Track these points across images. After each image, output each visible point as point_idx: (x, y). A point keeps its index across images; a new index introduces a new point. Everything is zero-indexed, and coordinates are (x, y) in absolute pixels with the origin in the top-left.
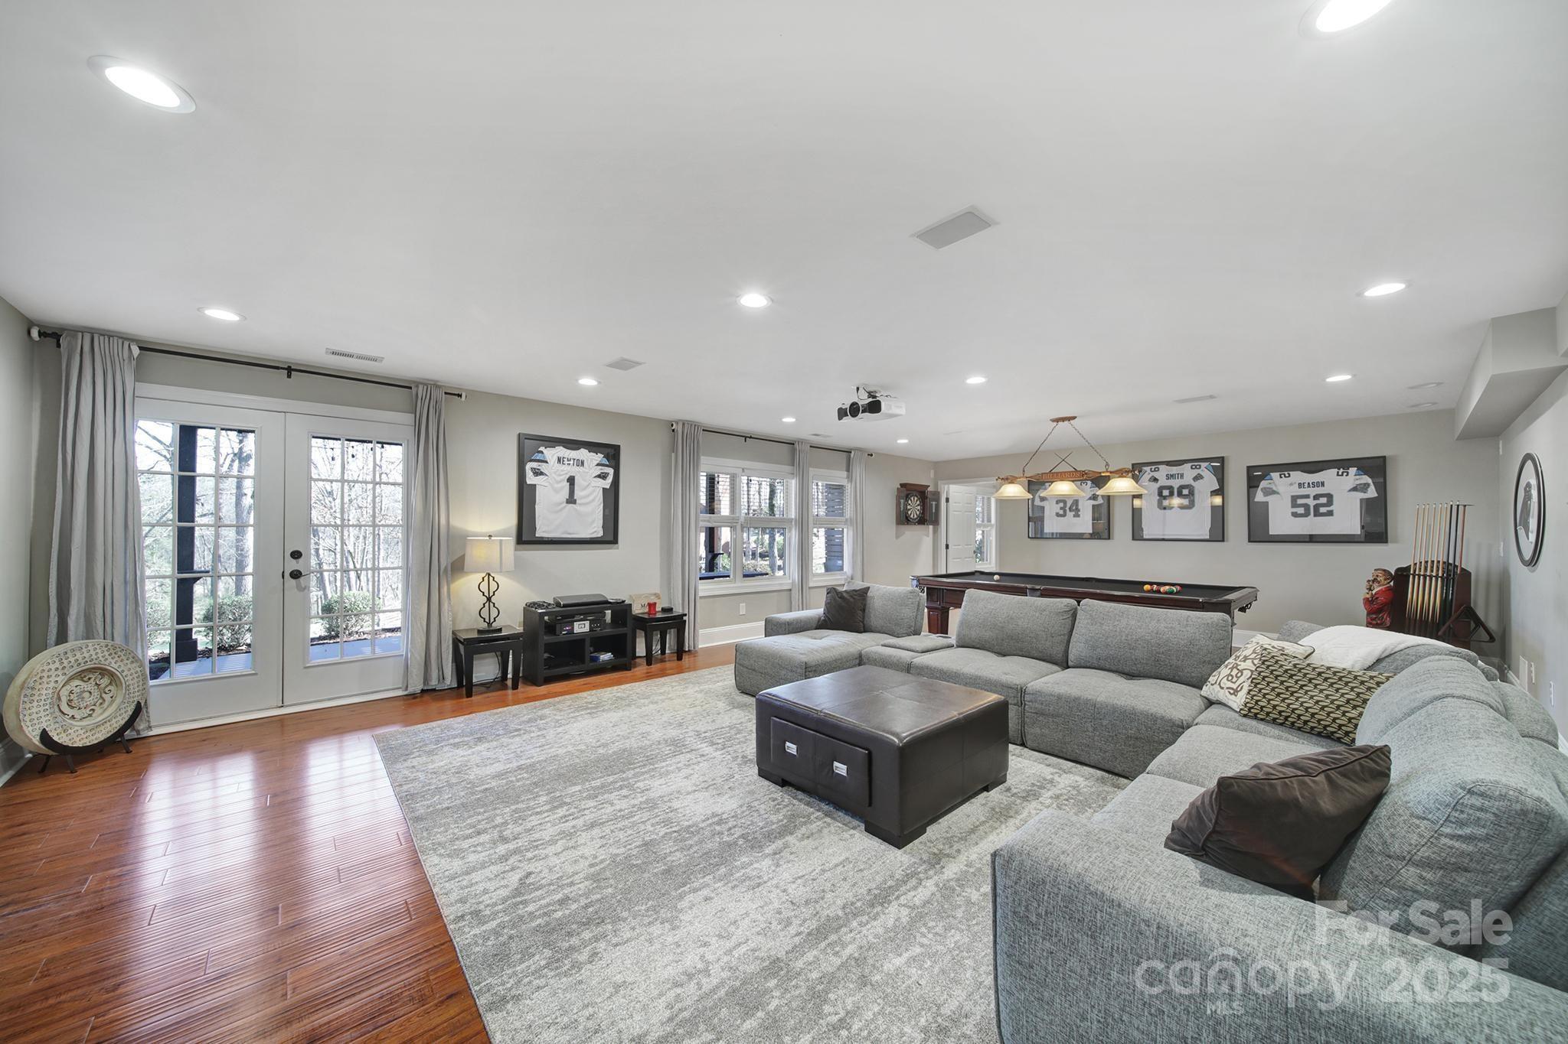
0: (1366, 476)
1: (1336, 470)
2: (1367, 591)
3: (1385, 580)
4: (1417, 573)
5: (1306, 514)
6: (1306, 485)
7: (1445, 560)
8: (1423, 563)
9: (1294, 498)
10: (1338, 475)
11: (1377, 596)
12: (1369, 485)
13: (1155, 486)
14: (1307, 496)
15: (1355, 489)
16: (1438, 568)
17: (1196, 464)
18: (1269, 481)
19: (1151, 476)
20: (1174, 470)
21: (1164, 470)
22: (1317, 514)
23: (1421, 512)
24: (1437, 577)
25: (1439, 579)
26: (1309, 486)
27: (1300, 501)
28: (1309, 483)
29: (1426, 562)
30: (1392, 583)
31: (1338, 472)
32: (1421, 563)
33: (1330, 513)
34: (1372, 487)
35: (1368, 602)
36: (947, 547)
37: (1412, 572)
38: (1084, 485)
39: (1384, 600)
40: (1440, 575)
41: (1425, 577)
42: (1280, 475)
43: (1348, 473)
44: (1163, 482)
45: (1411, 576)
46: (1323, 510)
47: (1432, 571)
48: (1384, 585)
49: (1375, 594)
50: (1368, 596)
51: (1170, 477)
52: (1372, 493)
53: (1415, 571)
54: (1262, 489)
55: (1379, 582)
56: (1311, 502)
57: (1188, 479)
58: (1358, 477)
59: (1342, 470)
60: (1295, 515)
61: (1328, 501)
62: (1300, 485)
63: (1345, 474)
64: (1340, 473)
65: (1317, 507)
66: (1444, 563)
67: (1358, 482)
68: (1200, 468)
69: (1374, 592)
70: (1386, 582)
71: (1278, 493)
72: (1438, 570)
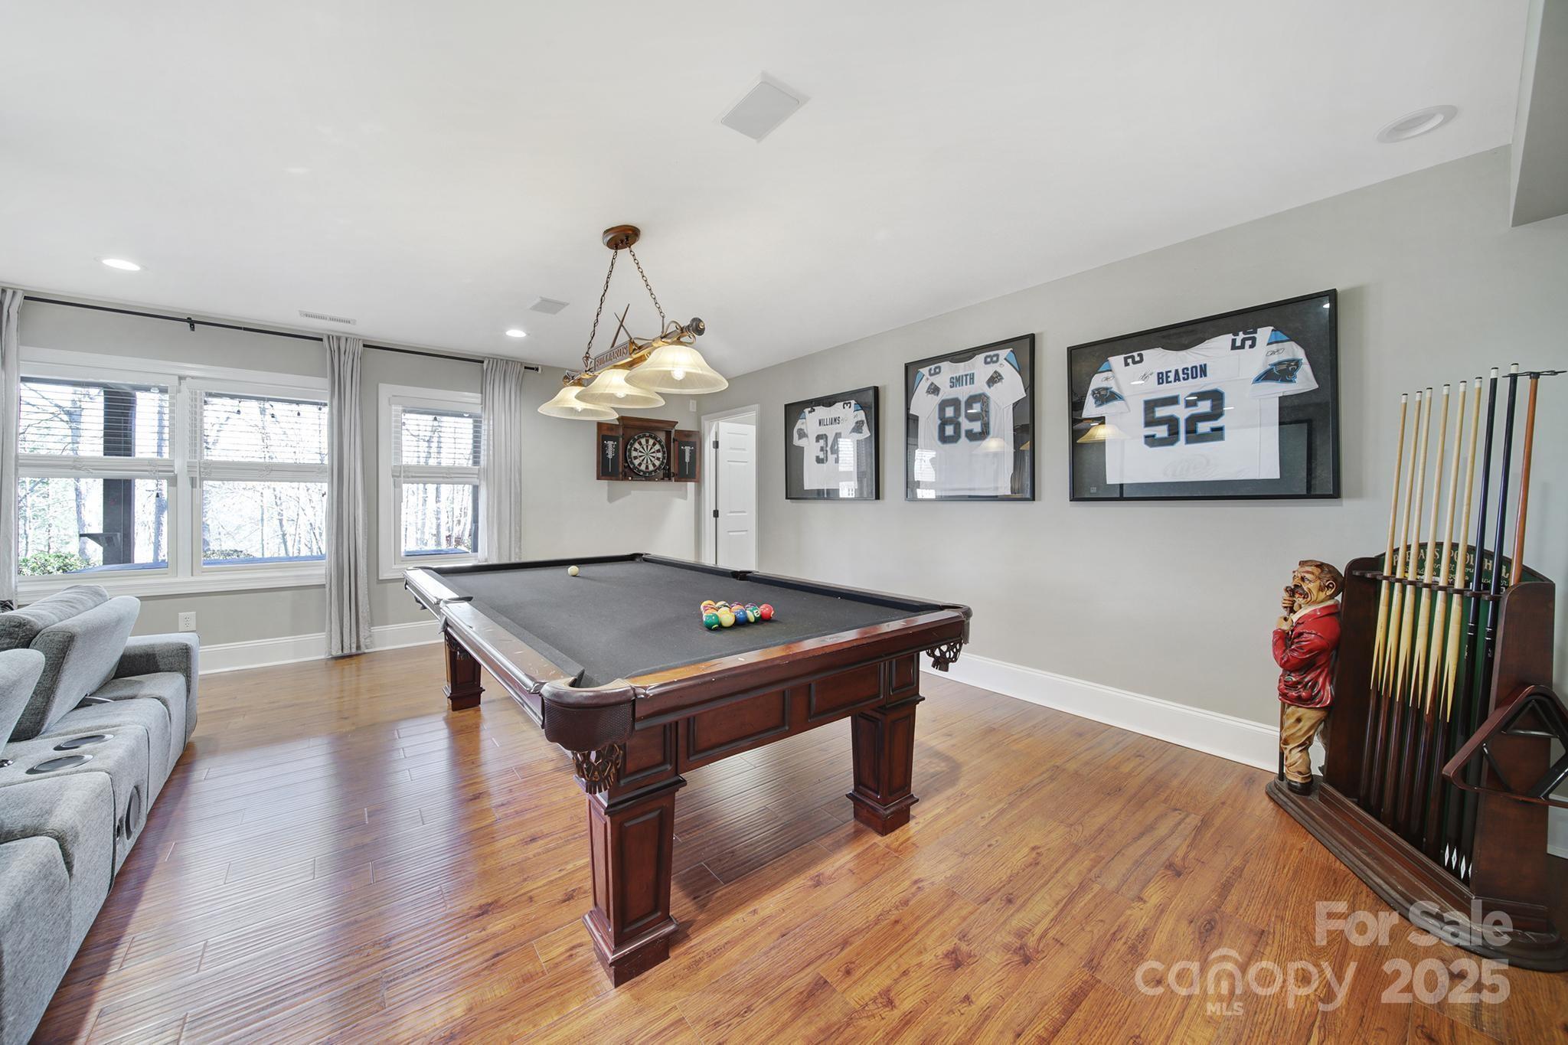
0: (1293, 344)
1: (1230, 336)
2: (1285, 613)
3: (1321, 589)
4: (1399, 575)
5: (1172, 438)
6: (1172, 376)
7: (1473, 542)
8: (1413, 550)
9: (1150, 406)
10: (1234, 347)
11: (1299, 629)
12: (1297, 363)
13: (936, 400)
14: (1173, 401)
15: (1267, 376)
16: (1452, 561)
17: (992, 353)
18: (1105, 375)
19: (929, 383)
20: (962, 369)
21: (948, 369)
22: (1193, 436)
23: (1412, 414)
24: (1449, 589)
25: (1456, 598)
26: (1177, 378)
27: (1161, 412)
28: (1177, 371)
29: (1423, 546)
30: (1339, 598)
31: (1234, 341)
32: (1408, 548)
33: (1217, 433)
34: (1306, 368)
35: (1284, 640)
36: (716, 514)
37: (1386, 572)
38: (847, 407)
39: (1318, 642)
40: (1458, 584)
41: (1418, 586)
42: (1126, 359)
43: (1254, 340)
44: (947, 393)
45: (1385, 583)
46: (1204, 427)
47: (1437, 572)
48: (1315, 602)
49: (1298, 623)
50: (1286, 627)
51: (956, 382)
52: (1305, 381)
53: (1394, 572)
54: (1093, 393)
55: (1305, 595)
56: (1181, 412)
57: (980, 386)
58: (1274, 347)
59: (1241, 335)
60: (1151, 441)
61: (1213, 407)
62: (1162, 378)
63: (1249, 343)
64: (1238, 343)
65: (1192, 421)
66: (1470, 550)
67: (1275, 359)
68: (997, 361)
69: (1295, 618)
70: (1322, 595)
71: (1121, 398)
72: (1452, 571)
